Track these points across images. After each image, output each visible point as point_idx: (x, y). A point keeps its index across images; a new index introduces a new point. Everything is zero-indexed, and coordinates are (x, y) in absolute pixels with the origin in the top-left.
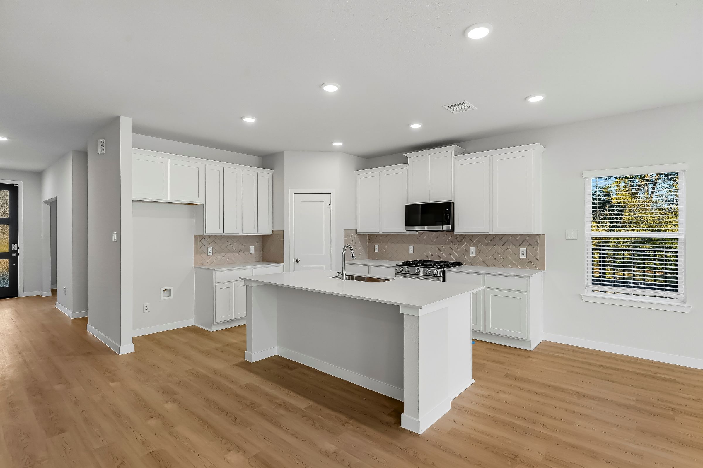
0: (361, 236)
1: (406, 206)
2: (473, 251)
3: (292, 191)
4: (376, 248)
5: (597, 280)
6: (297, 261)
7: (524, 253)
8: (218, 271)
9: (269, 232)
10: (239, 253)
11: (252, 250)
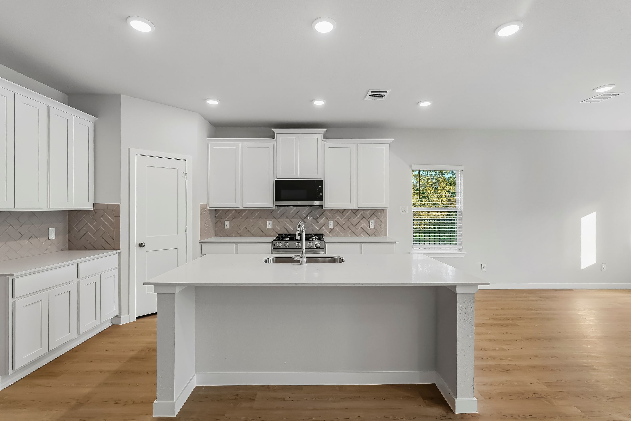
0: (211, 210)
1: (276, 181)
2: (331, 224)
3: (133, 152)
4: (227, 224)
5: (417, 241)
6: (141, 245)
7: (372, 224)
8: (20, 276)
9: (89, 206)
10: (30, 240)
11: (52, 234)
